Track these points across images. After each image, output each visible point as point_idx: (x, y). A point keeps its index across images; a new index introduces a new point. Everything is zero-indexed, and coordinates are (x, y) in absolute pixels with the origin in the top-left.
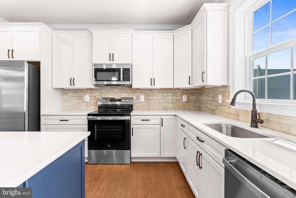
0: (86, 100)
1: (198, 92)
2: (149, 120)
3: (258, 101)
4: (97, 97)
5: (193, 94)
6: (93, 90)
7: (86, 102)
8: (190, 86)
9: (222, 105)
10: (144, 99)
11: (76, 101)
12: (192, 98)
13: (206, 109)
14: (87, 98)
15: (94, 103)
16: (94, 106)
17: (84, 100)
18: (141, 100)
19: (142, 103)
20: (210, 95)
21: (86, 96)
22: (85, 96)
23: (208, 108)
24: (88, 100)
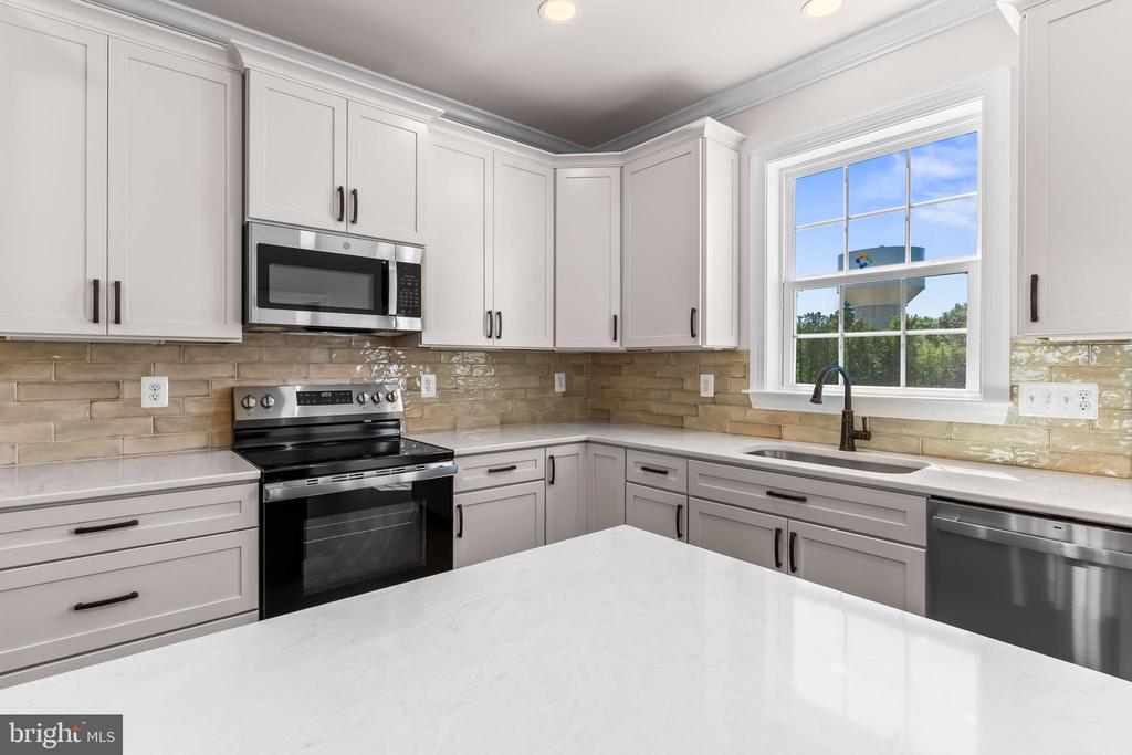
0: (147, 403)
1: (594, 364)
2: (514, 468)
3: (857, 390)
4: (218, 386)
5: (579, 369)
6: (192, 351)
7: (148, 413)
8: (616, 346)
9: (713, 401)
10: (437, 389)
11: (78, 412)
12: (579, 380)
13: (640, 415)
14: (156, 391)
15: (200, 416)
16: (195, 429)
17: (138, 400)
18: (424, 393)
19: (428, 404)
20: (658, 375)
21: (147, 381)
22: (144, 379)
23: (650, 413)
24: (164, 401)
